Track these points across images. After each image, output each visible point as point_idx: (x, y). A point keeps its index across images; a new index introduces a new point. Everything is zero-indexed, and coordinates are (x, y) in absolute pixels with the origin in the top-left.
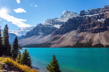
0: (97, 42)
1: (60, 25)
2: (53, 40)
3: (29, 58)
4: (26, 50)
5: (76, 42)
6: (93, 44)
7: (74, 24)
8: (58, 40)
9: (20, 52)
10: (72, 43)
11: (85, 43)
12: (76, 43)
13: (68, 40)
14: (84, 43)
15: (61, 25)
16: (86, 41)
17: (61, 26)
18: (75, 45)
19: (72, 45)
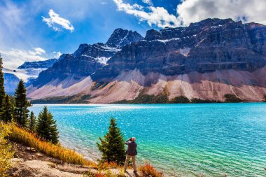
0: (177, 93)
1: (107, 57)
2: (93, 89)
3: (53, 125)
4: (45, 109)
5: (138, 93)
6: (170, 98)
7: (134, 57)
8: (105, 88)
9: (32, 113)
10: (131, 95)
11: (155, 95)
12: (139, 95)
13: (122, 89)
14: (153, 95)
15: (109, 58)
16: (158, 92)
17: (109, 61)
18: (136, 99)
19: (131, 99)
